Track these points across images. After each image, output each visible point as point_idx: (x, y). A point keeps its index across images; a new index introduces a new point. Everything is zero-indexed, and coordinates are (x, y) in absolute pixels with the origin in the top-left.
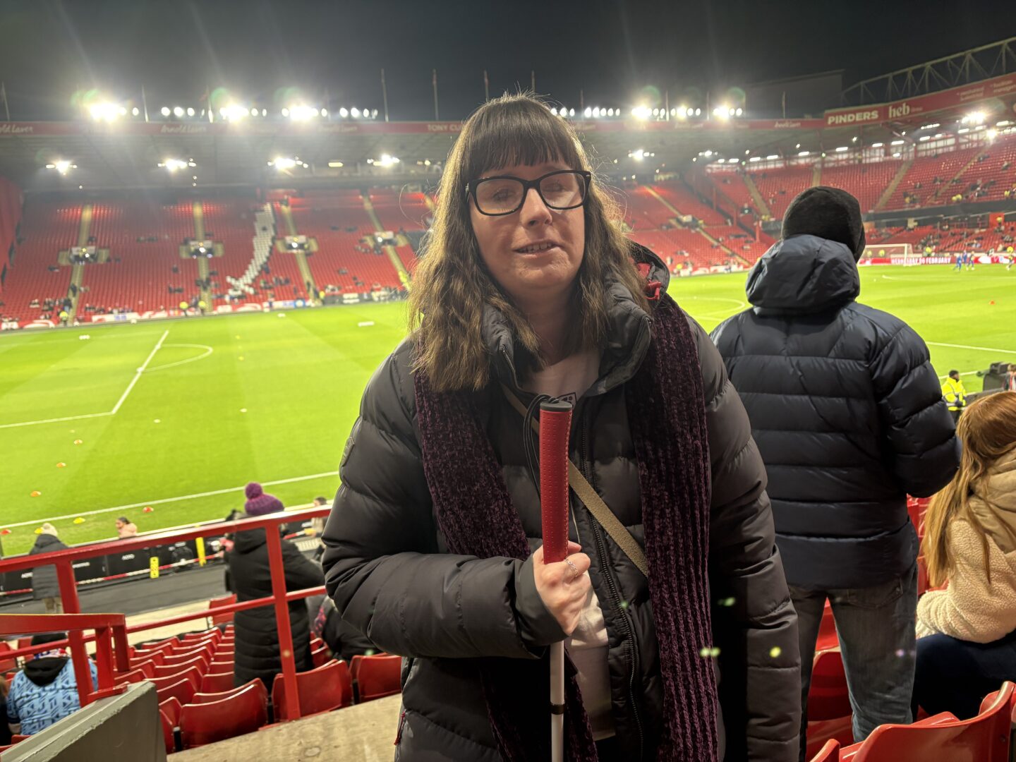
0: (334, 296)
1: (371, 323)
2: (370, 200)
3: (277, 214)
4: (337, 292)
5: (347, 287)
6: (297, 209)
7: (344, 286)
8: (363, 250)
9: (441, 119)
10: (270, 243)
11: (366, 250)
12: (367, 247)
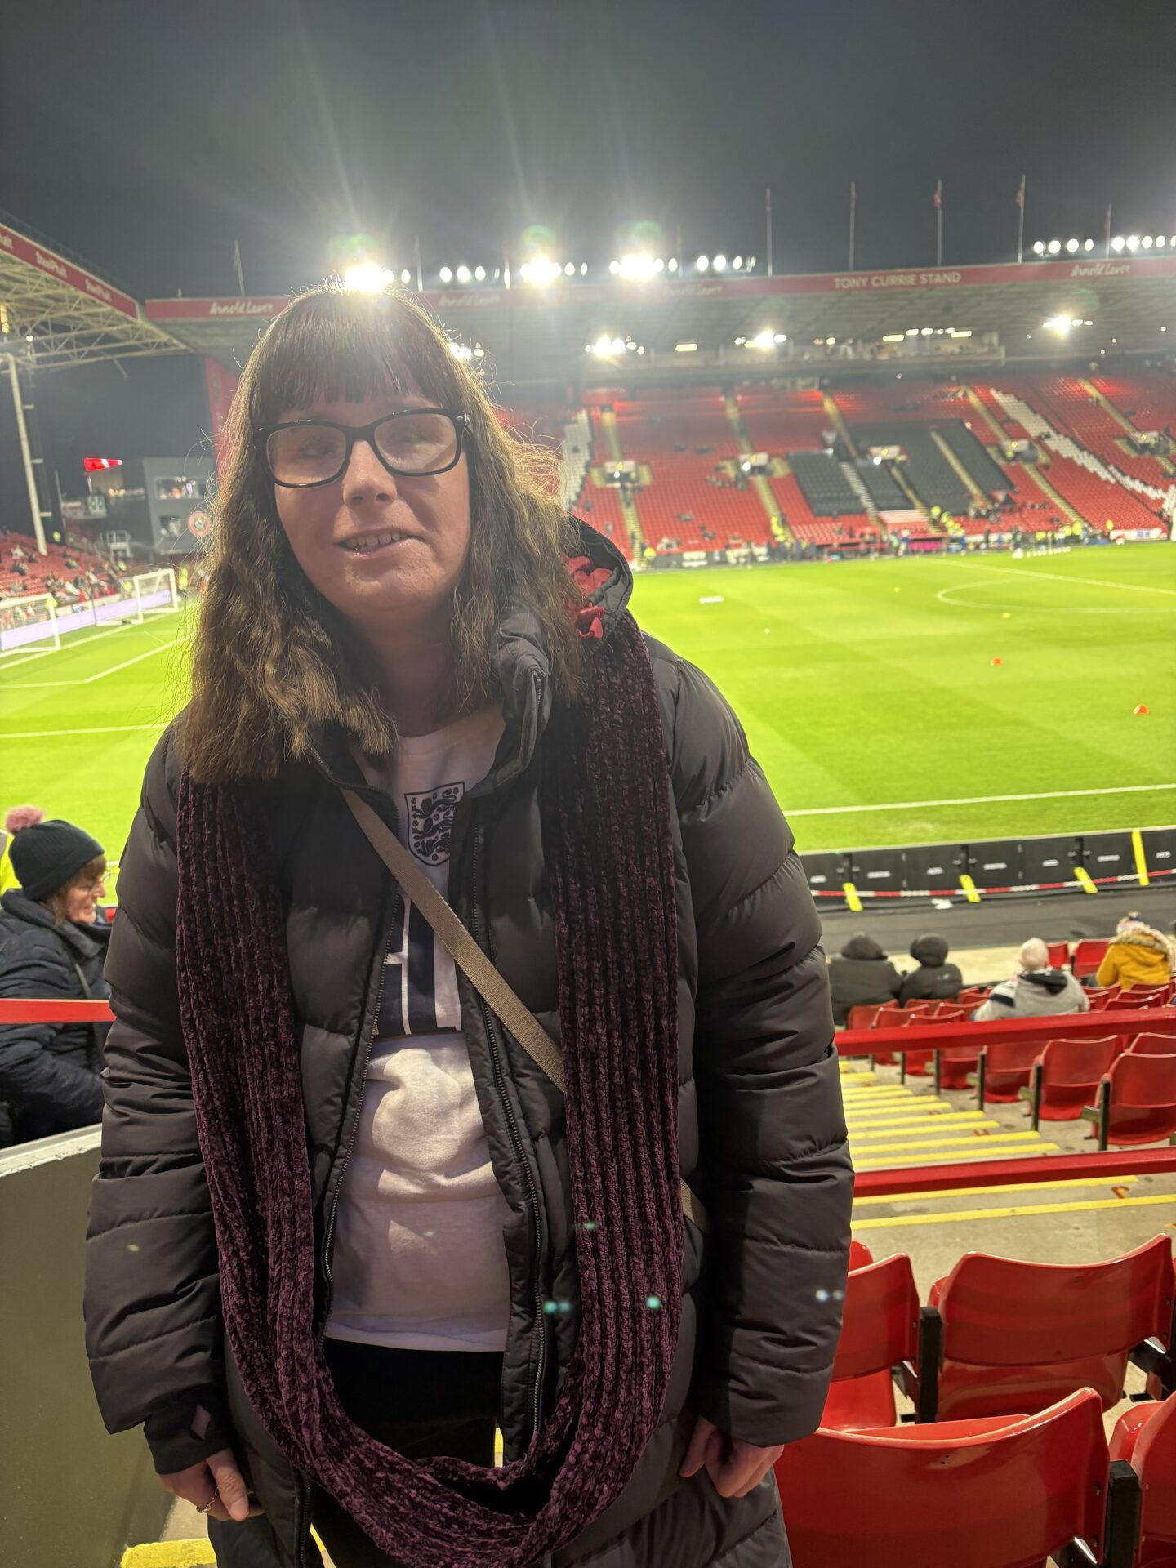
0: (669, 554)
1: (720, 599)
2: (736, 402)
3: (595, 425)
4: (675, 549)
5: (690, 542)
6: (624, 419)
7: (686, 540)
8: (719, 484)
9: (857, 268)
10: (583, 473)
11: (723, 483)
12: (725, 478)
